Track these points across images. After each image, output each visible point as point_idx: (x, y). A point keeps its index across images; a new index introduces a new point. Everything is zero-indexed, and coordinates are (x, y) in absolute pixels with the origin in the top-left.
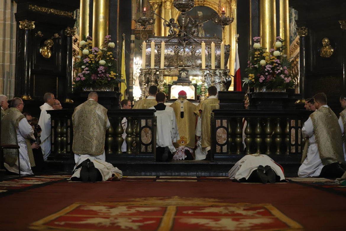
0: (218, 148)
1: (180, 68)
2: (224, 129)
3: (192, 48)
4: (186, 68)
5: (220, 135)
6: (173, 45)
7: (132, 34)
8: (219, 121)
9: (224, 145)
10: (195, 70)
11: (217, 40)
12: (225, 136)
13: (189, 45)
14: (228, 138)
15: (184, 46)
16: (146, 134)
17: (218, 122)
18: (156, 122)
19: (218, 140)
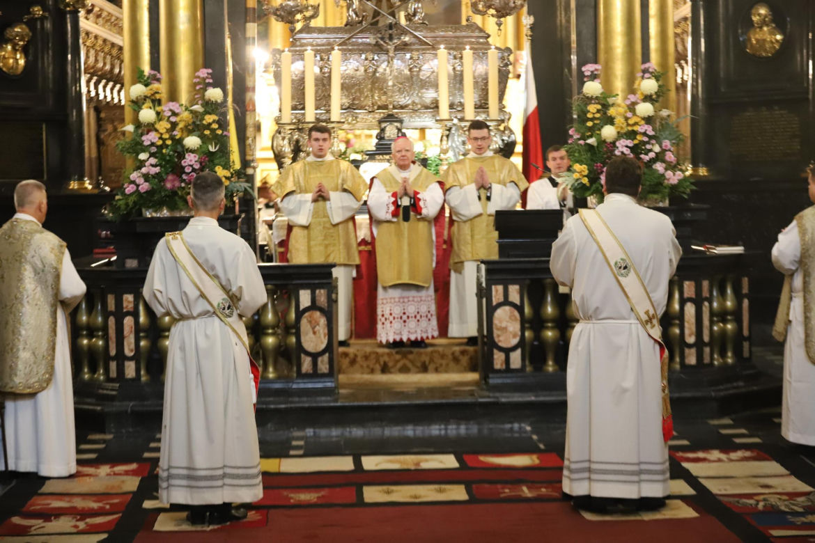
0: (498, 358)
1: (380, 113)
2: (513, 309)
3: (411, 58)
4: (397, 113)
5: (504, 325)
6: (361, 52)
7: (250, 22)
8: (500, 288)
9: (514, 349)
10: (419, 117)
11: (477, 34)
12: (515, 327)
13: (402, 49)
14: (523, 330)
15: (391, 54)
16: (313, 328)
17: (497, 291)
18: (337, 294)
19: (499, 336)
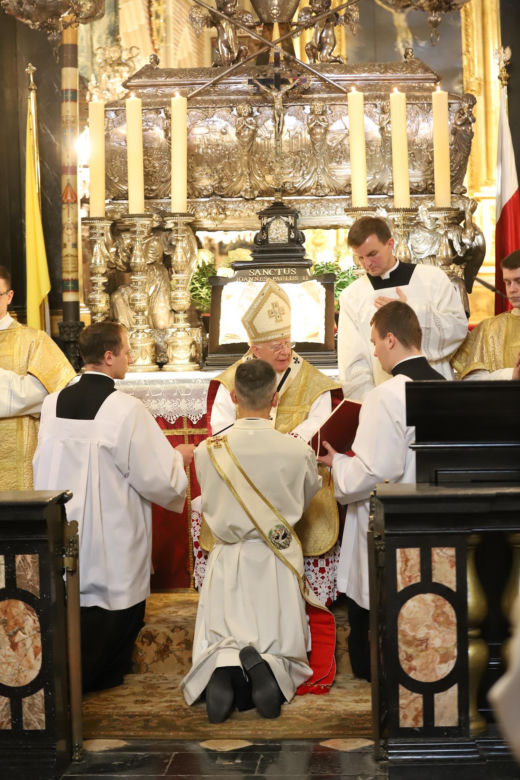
0: (409, 706)
1: (263, 201)
2: (441, 600)
3: (312, 112)
4: (290, 202)
5: (421, 634)
6: (232, 104)
7: (67, 66)
8: (414, 553)
9: (443, 685)
12: (444, 638)
13: (298, 99)
14: (462, 644)
15: (278, 105)
16: (11, 637)
17: (406, 561)
18: (76, 557)
19: (410, 658)
